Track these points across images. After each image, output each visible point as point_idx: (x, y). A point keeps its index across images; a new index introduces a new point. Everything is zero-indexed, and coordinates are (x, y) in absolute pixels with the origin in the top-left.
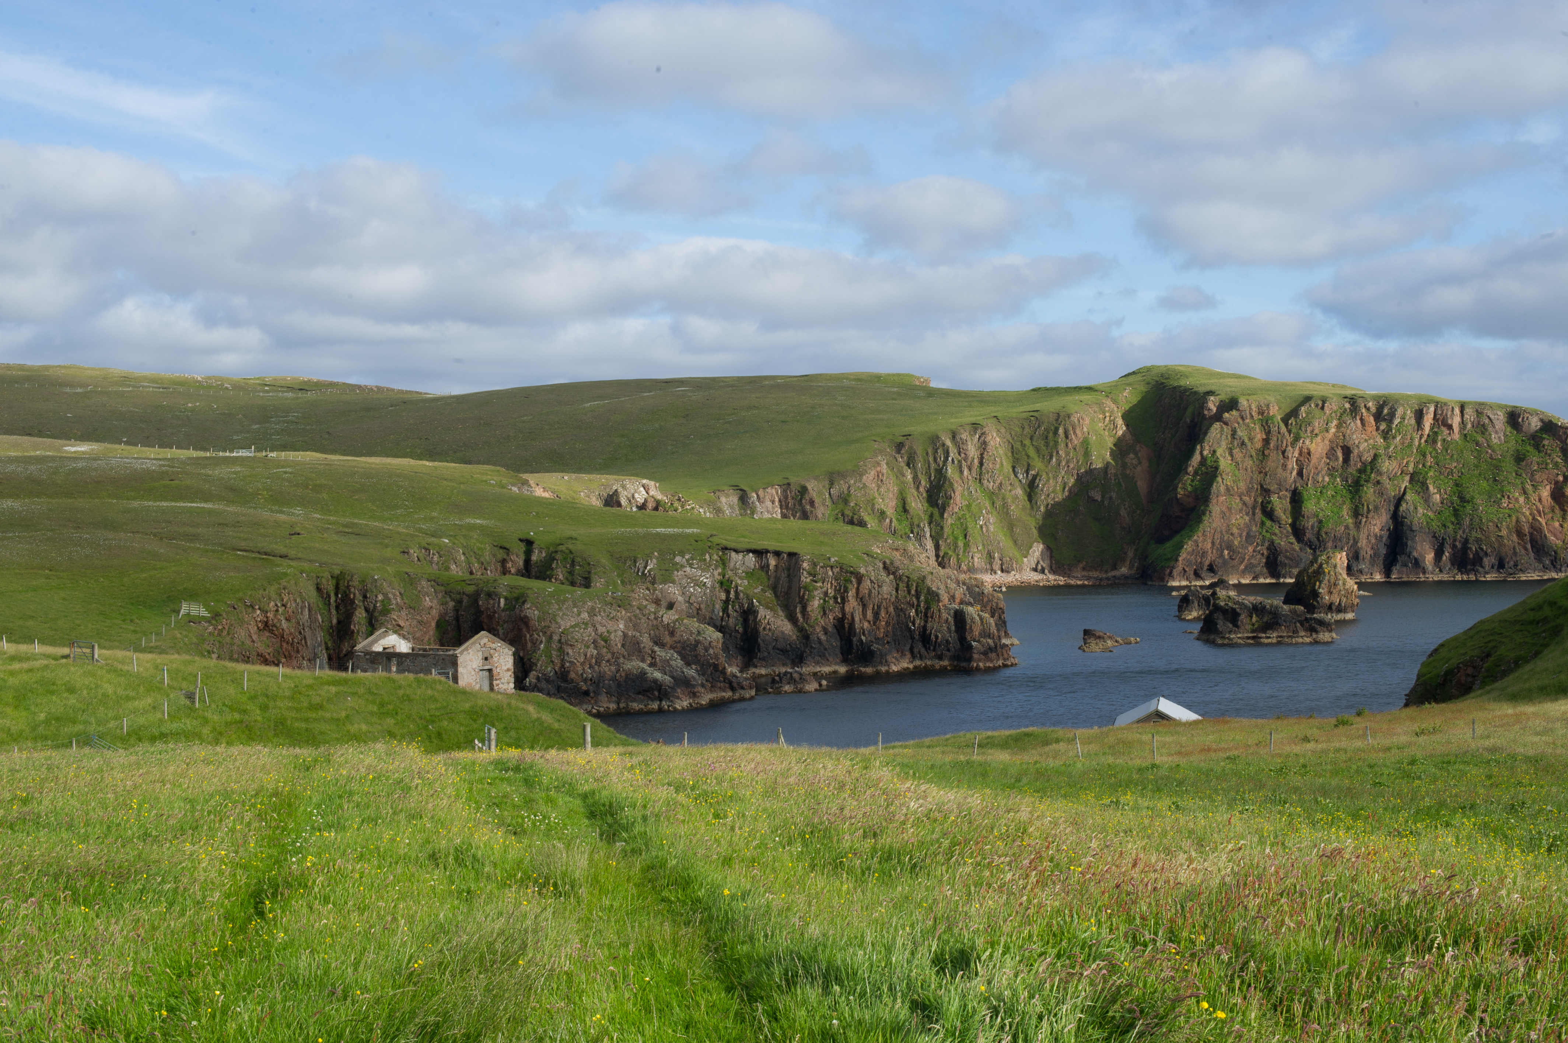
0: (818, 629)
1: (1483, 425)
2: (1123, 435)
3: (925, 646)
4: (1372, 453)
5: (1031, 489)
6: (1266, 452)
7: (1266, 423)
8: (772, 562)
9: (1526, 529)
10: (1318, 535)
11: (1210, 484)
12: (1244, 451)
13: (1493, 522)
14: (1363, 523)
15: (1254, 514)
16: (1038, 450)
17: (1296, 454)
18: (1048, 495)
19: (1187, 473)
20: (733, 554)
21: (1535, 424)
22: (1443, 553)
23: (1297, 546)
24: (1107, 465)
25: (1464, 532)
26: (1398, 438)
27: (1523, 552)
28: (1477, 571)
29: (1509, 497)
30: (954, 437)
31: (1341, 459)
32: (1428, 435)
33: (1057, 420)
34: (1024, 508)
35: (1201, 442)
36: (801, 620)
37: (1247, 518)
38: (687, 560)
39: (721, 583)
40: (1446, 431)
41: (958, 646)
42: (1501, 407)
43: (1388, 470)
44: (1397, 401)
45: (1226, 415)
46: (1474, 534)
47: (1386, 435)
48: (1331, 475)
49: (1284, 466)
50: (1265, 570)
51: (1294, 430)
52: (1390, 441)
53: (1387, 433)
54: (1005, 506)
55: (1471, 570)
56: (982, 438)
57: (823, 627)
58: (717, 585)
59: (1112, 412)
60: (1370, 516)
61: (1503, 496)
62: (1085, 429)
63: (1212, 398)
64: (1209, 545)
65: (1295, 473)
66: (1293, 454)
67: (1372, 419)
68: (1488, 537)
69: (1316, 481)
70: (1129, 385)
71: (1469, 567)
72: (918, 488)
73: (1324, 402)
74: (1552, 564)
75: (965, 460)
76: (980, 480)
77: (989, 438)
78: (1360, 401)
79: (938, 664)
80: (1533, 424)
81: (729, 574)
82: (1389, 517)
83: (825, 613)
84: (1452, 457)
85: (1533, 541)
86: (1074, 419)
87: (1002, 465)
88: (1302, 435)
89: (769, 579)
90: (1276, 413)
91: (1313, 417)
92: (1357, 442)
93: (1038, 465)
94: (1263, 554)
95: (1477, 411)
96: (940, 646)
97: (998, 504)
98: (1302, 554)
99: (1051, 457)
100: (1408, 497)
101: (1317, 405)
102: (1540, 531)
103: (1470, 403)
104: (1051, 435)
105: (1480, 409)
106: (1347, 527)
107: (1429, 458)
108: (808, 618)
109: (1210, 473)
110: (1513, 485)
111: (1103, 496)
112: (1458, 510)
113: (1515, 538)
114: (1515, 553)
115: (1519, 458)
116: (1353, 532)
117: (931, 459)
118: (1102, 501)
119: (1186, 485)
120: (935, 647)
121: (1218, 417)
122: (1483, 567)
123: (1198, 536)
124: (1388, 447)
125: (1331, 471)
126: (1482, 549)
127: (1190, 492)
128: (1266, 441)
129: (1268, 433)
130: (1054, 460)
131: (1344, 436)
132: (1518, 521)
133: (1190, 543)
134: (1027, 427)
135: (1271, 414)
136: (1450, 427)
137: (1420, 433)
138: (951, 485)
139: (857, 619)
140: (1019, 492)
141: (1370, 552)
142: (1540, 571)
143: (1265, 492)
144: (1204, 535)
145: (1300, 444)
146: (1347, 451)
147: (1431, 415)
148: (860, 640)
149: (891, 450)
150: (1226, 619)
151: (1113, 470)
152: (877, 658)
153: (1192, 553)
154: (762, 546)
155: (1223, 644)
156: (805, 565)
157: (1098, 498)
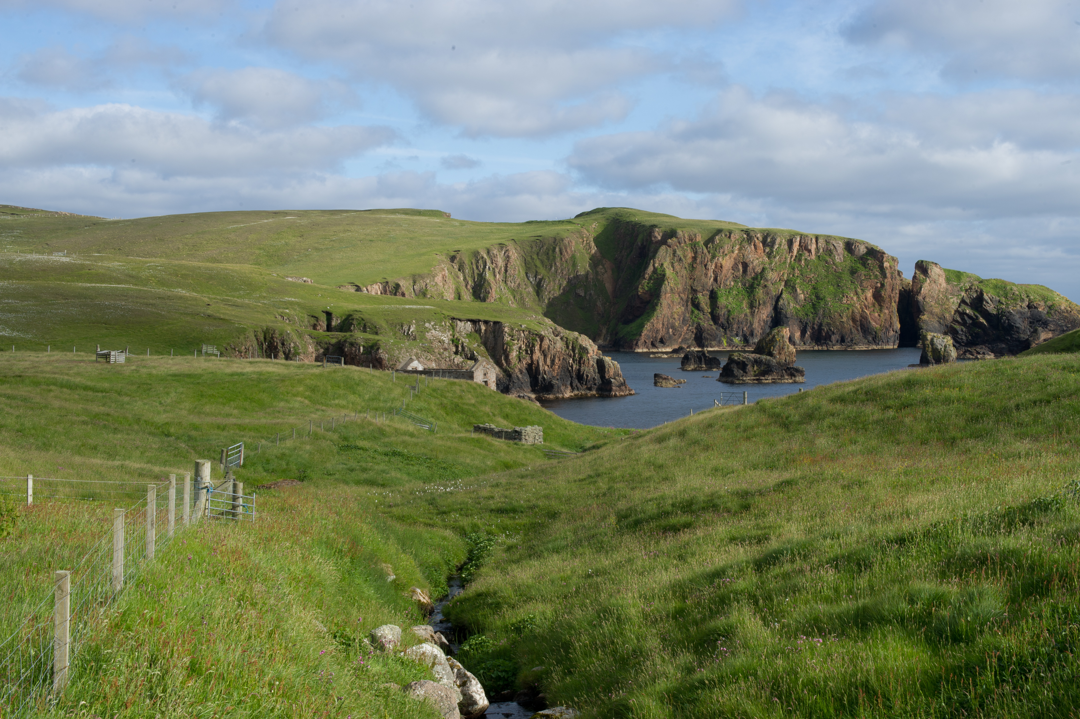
0: (517, 370)
1: (830, 250)
2: (595, 253)
3: (579, 382)
4: (761, 267)
5: (539, 288)
6: (695, 265)
7: (694, 247)
8: (483, 328)
9: (858, 317)
10: (728, 319)
11: (661, 286)
12: (681, 264)
13: (838, 313)
14: (756, 312)
15: (687, 306)
16: (542, 262)
17: (713, 267)
18: (550, 292)
19: (644, 278)
20: (459, 322)
22: (806, 332)
23: (714, 327)
24: (587, 273)
25: (819, 319)
26: (777, 258)
27: (856, 332)
28: (828, 343)
29: (847, 297)
30: (488, 252)
31: (741, 271)
32: (796, 256)
33: (554, 242)
34: (534, 301)
35: (654, 257)
36: (505, 365)
37: (683, 308)
38: (433, 326)
39: (453, 341)
40: (807, 254)
41: (600, 382)
42: (841, 238)
43: (771, 278)
44: (776, 234)
45: (669, 241)
46: (826, 320)
47: (769, 255)
48: (735, 281)
49: (706, 275)
50: (694, 342)
51: (711, 251)
52: (772, 259)
53: (770, 254)
54: (522, 298)
55: (824, 343)
56: (507, 254)
57: (519, 369)
58: (451, 342)
59: (588, 238)
60: (760, 308)
61: (844, 296)
62: (573, 249)
63: (657, 229)
64: (661, 326)
65: (712, 279)
66: (712, 267)
67: (761, 245)
68: (834, 322)
69: (725, 285)
70: (595, 220)
71: (822, 341)
72: (466, 286)
73: (730, 233)
74: (873, 340)
75: (497, 267)
76: (505, 281)
77: (511, 254)
78: (752, 234)
79: (589, 393)
80: (861, 250)
81: (457, 335)
82: (772, 308)
83: (520, 360)
84: (811, 270)
85: (862, 326)
86: (566, 242)
87: (519, 271)
88: (717, 254)
89: (481, 338)
90: (700, 239)
91: (724, 243)
92: (752, 260)
93: (543, 272)
94: (693, 332)
95: (826, 241)
96: (589, 382)
97: (518, 297)
98: (718, 332)
99: (551, 267)
100: (785, 295)
101: (726, 235)
102: (866, 319)
103: (821, 236)
104: (551, 252)
105: (828, 240)
106: (746, 315)
107: (796, 271)
108: (509, 364)
109: (660, 279)
110: (850, 289)
111: (585, 293)
112: (815, 305)
113: (851, 323)
114: (851, 333)
115: (853, 272)
116: (749, 318)
117: (475, 267)
118: (585, 296)
119: (644, 286)
120: (586, 382)
121: (664, 242)
122: (832, 342)
123: (653, 320)
124: (771, 263)
125: (735, 278)
126: (831, 330)
127: (647, 291)
128: (695, 258)
129: (696, 253)
130: (553, 269)
131: (743, 256)
133: (649, 324)
134: (534, 247)
135: (697, 240)
136: (810, 251)
137: (791, 254)
138: (489, 284)
139: (541, 364)
140: (531, 289)
141: (760, 331)
142: (866, 344)
143: (694, 291)
144: (657, 319)
145: (716, 260)
146: (745, 265)
147: (798, 243)
148: (543, 378)
149: (448, 261)
150: (738, 368)
151: (591, 276)
152: (555, 389)
153: (650, 331)
154: (474, 317)
155: (739, 384)
156: (506, 329)
157: (583, 294)
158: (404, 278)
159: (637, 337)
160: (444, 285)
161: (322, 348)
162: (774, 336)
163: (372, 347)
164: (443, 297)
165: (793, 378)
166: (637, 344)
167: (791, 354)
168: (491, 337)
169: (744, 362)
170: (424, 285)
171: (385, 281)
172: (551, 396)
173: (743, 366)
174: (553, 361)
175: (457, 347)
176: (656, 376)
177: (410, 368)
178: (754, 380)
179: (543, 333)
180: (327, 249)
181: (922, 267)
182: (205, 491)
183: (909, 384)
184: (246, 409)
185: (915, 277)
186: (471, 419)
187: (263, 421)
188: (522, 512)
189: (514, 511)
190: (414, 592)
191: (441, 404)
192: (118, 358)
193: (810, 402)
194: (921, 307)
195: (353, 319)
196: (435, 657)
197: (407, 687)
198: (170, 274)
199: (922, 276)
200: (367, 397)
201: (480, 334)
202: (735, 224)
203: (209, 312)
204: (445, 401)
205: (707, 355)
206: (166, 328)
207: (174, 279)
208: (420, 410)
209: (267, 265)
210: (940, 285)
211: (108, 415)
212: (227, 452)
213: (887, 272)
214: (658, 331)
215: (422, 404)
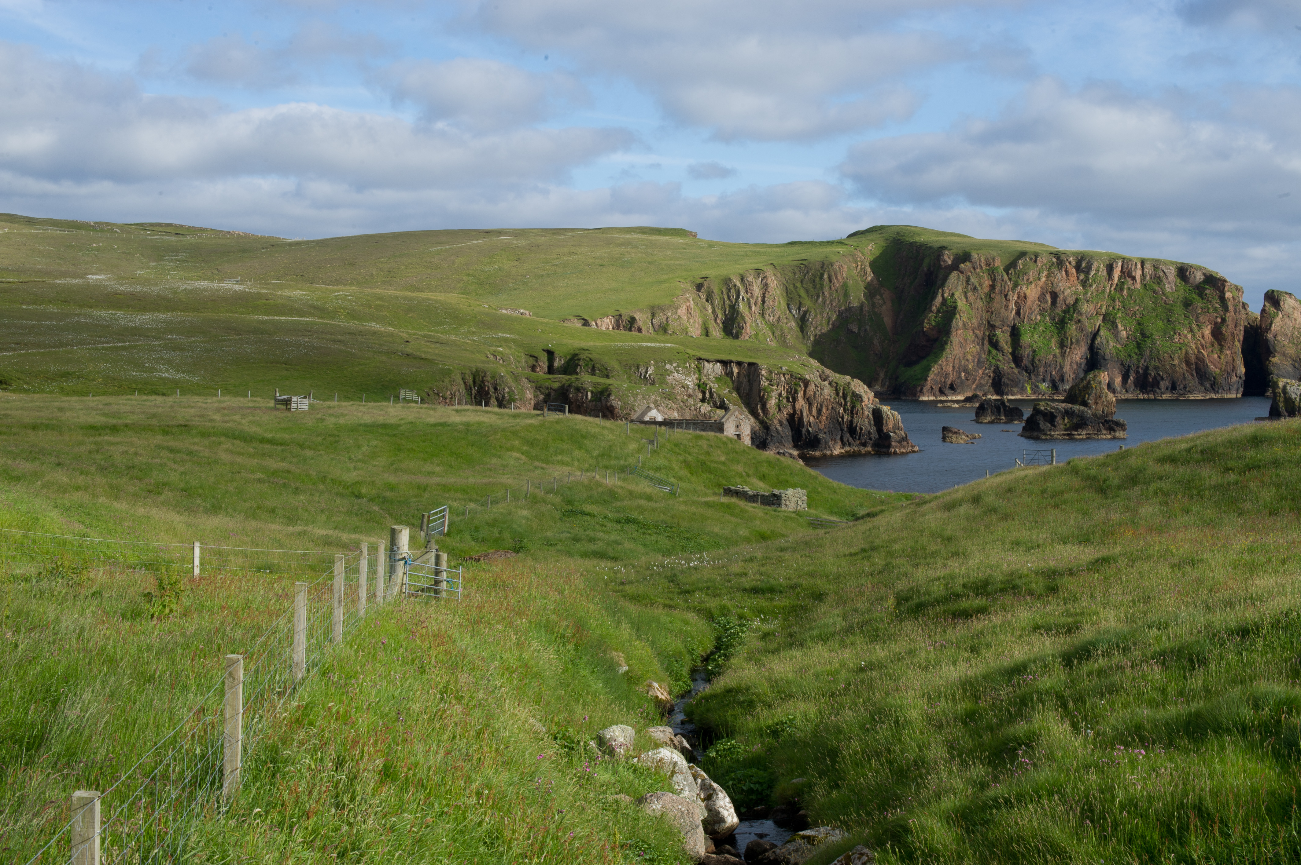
0: (776, 422)
1: (1159, 277)
2: (872, 280)
3: (851, 436)
4: (1074, 297)
5: (803, 322)
6: (992, 296)
7: (992, 273)
8: (736, 370)
9: (1193, 359)
10: (1033, 360)
11: (952, 321)
12: (976, 294)
13: (1168, 354)
14: (1067, 353)
15: (983, 344)
16: (807, 291)
17: (1015, 298)
18: (816, 328)
19: (931, 311)
20: (706, 363)
21: (1199, 277)
22: (1128, 377)
23: (1016, 371)
24: (862, 305)
25: (1145, 361)
26: (1094, 286)
27: (1190, 377)
28: (1156, 391)
29: (1179, 334)
30: (742, 279)
31: (1050, 302)
32: (1117, 285)
33: (822, 267)
34: (797, 338)
35: (942, 285)
36: (762, 414)
37: (978, 347)
38: (675, 368)
39: (699, 386)
40: (1130, 282)
41: (877, 436)
42: (1172, 263)
43: (1086, 311)
44: (1092, 257)
45: (962, 266)
46: (1153, 363)
47: (1084, 283)
48: (1042, 315)
49: (1007, 307)
50: (991, 389)
51: (1013, 279)
52: (1088, 288)
53: (1085, 282)
54: (783, 335)
55: (1150, 391)
56: (764, 281)
57: (779, 420)
58: (697, 387)
59: (862, 262)
60: (1073, 347)
61: (1175, 333)
62: (844, 275)
63: (947, 252)
64: (951, 368)
65: (1014, 312)
66: (1013, 297)
67: (1074, 270)
68: (1163, 365)
69: (1030, 319)
70: (872, 240)
72: (715, 320)
73: (1036, 257)
74: (1212, 387)
75: (752, 297)
76: (763, 315)
77: (769, 281)
78: (1063, 257)
79: (863, 450)
80: (1198, 277)
81: (704, 379)
82: (1087, 348)
83: (780, 410)
84: (1135, 301)
85: (1198, 370)
86: (836, 267)
87: (780, 302)
88: (1020, 282)
89: (733, 382)
90: (999, 264)
91: (1028, 269)
92: (1062, 289)
93: (808, 303)
94: (990, 376)
95: (1154, 266)
96: (863, 436)
97: (778, 333)
98: (1020, 377)
99: (818, 297)
100: (1102, 333)
101: (1031, 259)
102: (1203, 361)
103: (1148, 259)
104: (817, 279)
105: (1156, 265)
106: (1055, 356)
107: (1117, 302)
108: (767, 414)
109: (950, 312)
110: (1183, 324)
111: (859, 329)
112: (1140, 344)
113: (1184, 366)
114: (1184, 378)
115: (1187, 304)
116: (1059, 360)
117: (726, 297)
118: (859, 332)
119: (930, 321)
120: (860, 436)
121: (955, 267)
122: (1160, 389)
123: (942, 361)
124: (1086, 293)
125: (1042, 312)
126: (1159, 375)
127: (934, 327)
128: (993, 287)
129: (994, 280)
130: (820, 299)
131: (1052, 284)
132: (1187, 353)
133: (936, 366)
134: (798, 273)
135: (996, 265)
136: (1134, 278)
137: (1110, 282)
138: (743, 318)
139: (805, 414)
140: (793, 324)
141: (1072, 376)
142: (1203, 392)
143: (992, 327)
144: (946, 360)
145: (1018, 289)
146: (1054, 296)
147: (1119, 269)
148: (808, 431)
149: (694, 289)
150: (1045, 420)
151: (866, 309)
152: (822, 445)
153: (937, 375)
154: (725, 357)
155: (1046, 439)
156: (763, 372)
157: (856, 330)
158: (641, 310)
159: (922, 383)
160: (688, 318)
161: (542, 393)
162: (1089, 382)
163: (602, 393)
164: (687, 333)
165: (1113, 433)
166: (921, 391)
167: (1109, 403)
168: (745, 381)
169: (1052, 413)
170: (664, 318)
171: (617, 313)
172: (817, 453)
173: (1051, 418)
174: (819, 411)
175: (704, 393)
176: (944, 429)
177: (647, 418)
178: (1064, 435)
179: (807, 377)
180: (548, 275)
181: (1273, 298)
182: (402, 562)
183: (1256, 441)
184: (451, 466)
185: (1263, 311)
186: (721, 479)
187: (471, 480)
188: (781, 592)
189: (772, 590)
190: (650, 686)
191: (685, 461)
192: (300, 404)
193: (1134, 462)
194: (1271, 348)
195: (579, 360)
196: (675, 764)
197: (640, 800)
198: (362, 305)
199: (1272, 310)
200: (596, 453)
201: (731, 378)
202: (1043, 245)
203: (408, 350)
204: (690, 458)
205: (1008, 404)
206: (357, 369)
207: (367, 310)
208: (658, 469)
209: (477, 295)
210: (1296, 320)
211: (288, 472)
212: (429, 517)
213: (1229, 304)
214: (947, 375)
215: (661, 462)
